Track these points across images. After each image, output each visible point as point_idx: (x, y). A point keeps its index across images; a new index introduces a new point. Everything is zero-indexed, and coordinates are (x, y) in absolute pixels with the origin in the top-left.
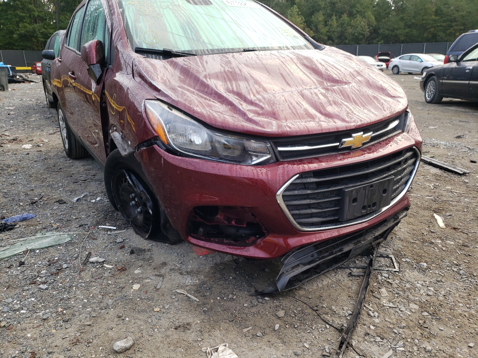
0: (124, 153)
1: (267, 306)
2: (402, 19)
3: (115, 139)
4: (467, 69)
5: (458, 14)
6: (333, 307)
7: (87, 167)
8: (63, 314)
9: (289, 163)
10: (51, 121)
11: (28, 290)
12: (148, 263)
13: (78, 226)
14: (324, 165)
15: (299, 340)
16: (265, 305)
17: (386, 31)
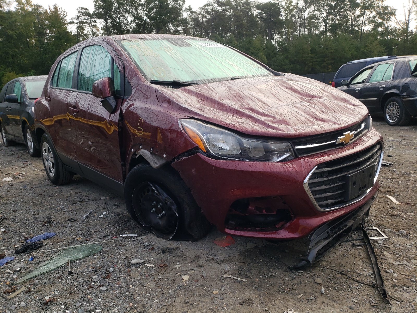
0: (155, 166)
1: (304, 277)
2: (287, 57)
3: (145, 155)
4: (357, 90)
5: (329, 51)
6: (356, 270)
7: (76, 191)
8: (135, 307)
9: (307, 157)
10: (17, 157)
11: (90, 293)
12: (182, 258)
13: (102, 237)
14: (332, 157)
15: (346, 298)
16: (302, 276)
17: (277, 67)
